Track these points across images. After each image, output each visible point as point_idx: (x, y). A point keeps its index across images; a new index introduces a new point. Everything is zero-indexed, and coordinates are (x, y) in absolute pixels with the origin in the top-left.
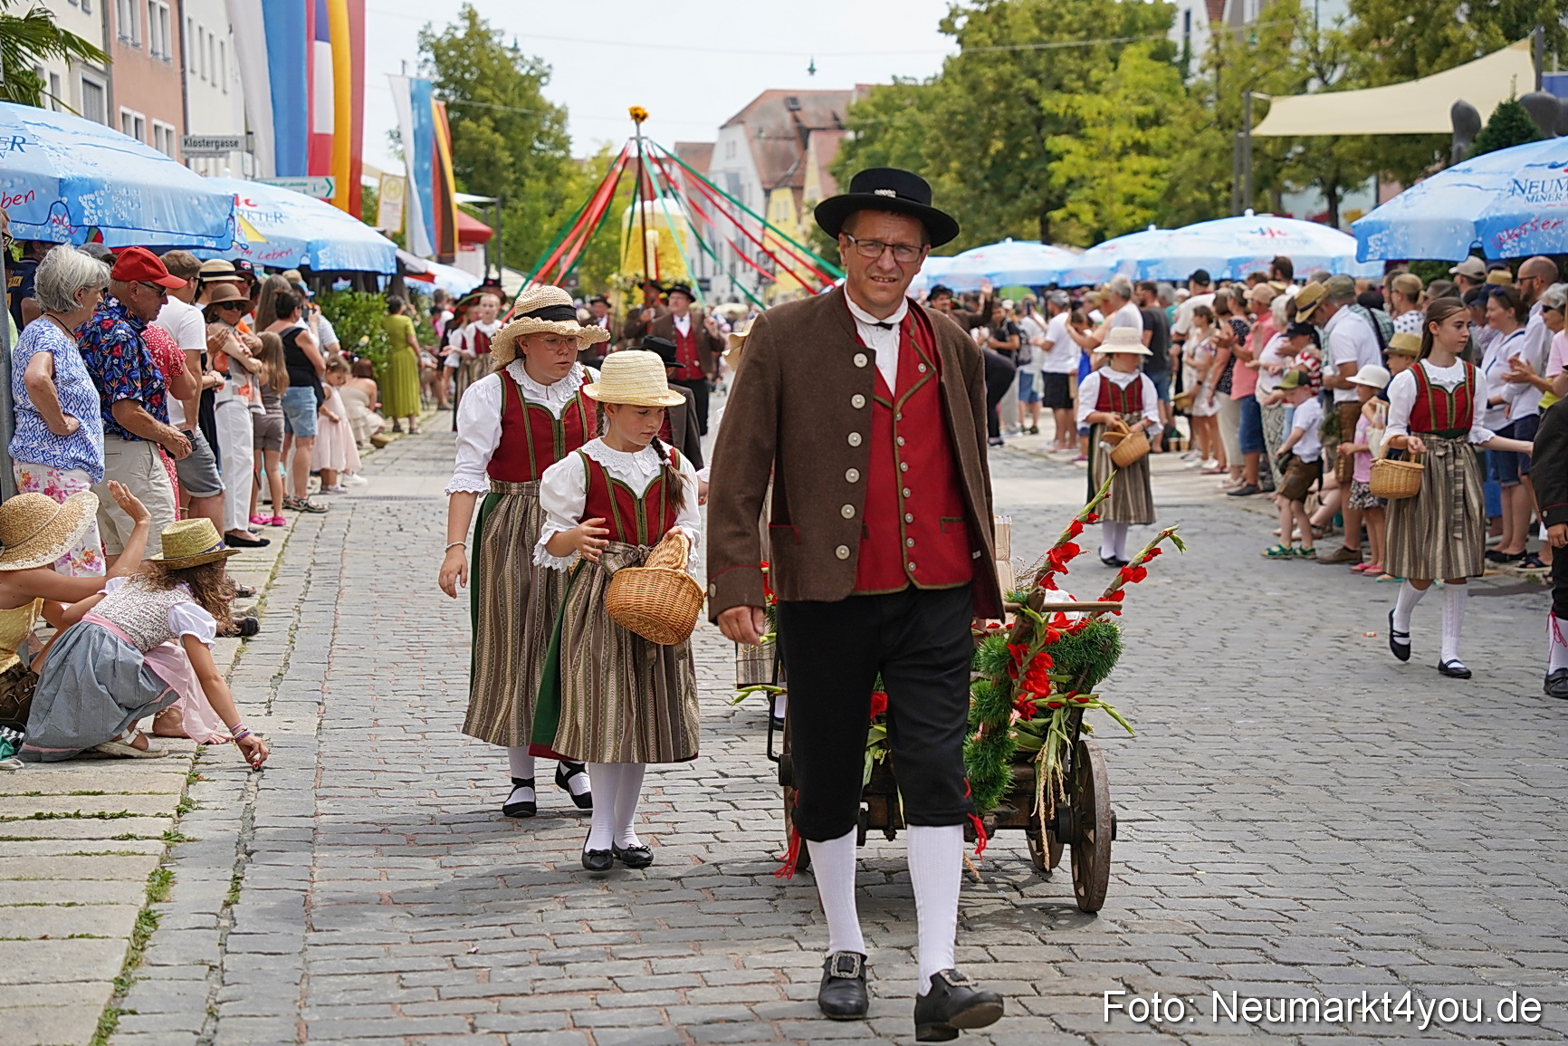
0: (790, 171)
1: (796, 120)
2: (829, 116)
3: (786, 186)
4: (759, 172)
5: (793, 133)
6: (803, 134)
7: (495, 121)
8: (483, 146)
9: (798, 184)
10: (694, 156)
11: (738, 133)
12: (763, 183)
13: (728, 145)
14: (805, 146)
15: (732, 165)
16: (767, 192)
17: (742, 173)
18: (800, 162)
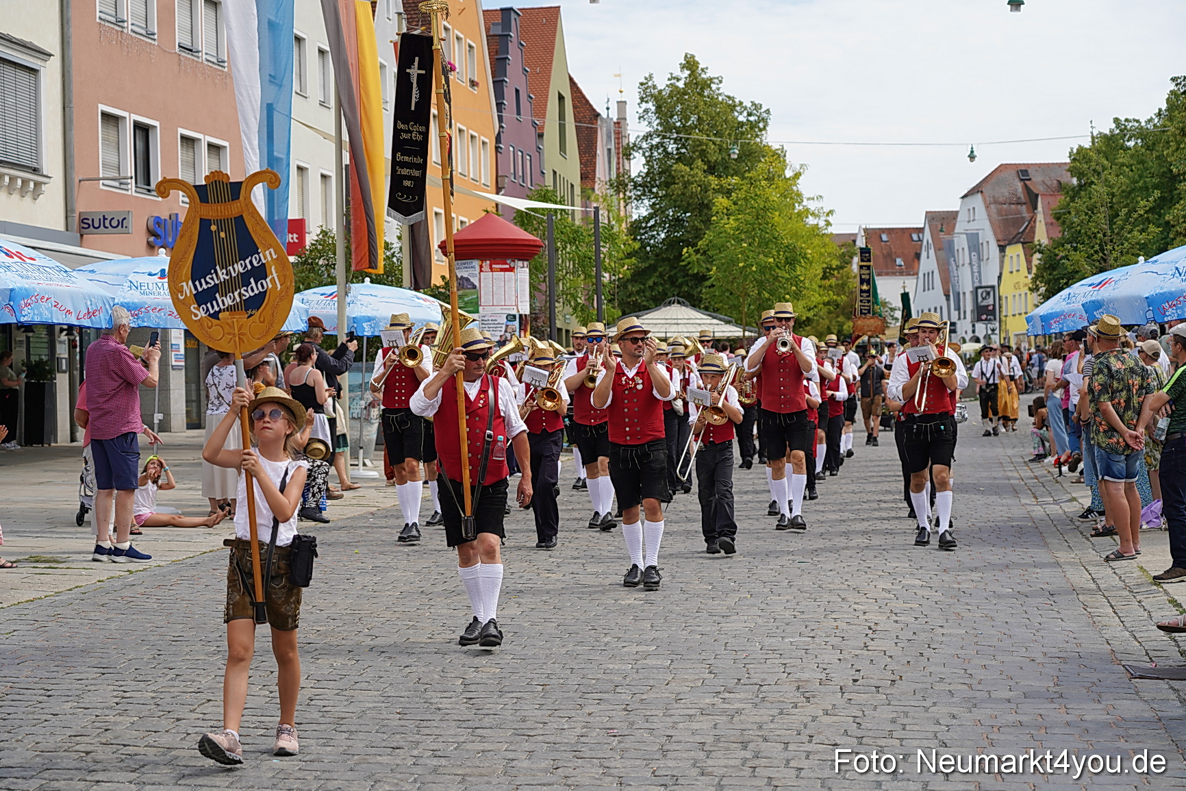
0: (1021, 230)
1: (1026, 187)
2: (1055, 182)
3: (1016, 243)
4: (995, 234)
5: (1023, 199)
6: (1032, 199)
7: (708, 163)
8: (694, 188)
9: (1027, 240)
10: (942, 222)
11: (978, 201)
12: (998, 241)
13: (969, 210)
14: (1036, 208)
15: (973, 227)
16: (1002, 249)
17: (980, 232)
18: (1029, 223)
